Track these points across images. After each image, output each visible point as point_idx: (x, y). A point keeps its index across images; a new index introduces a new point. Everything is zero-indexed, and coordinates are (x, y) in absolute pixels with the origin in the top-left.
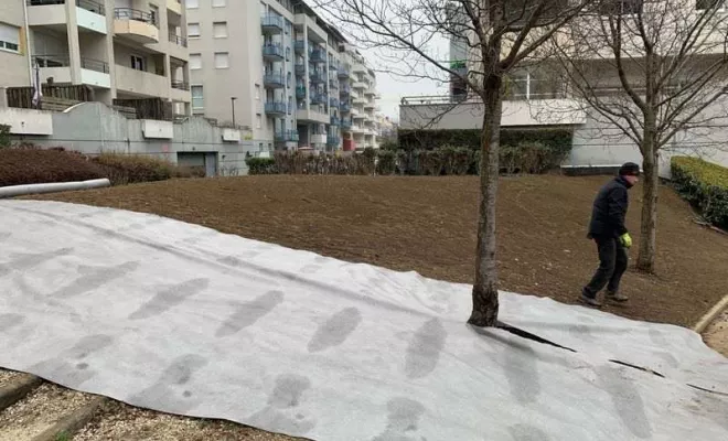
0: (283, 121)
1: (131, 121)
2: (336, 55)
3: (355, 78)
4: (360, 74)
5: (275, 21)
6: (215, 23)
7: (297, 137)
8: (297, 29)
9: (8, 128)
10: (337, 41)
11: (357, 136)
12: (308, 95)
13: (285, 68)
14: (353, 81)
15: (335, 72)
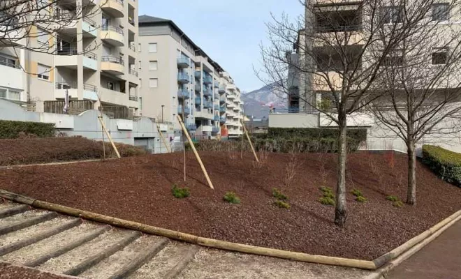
0: (187, 118)
1: (111, 120)
2: (218, 79)
3: (229, 93)
4: (231, 90)
5: (185, 61)
6: (150, 61)
7: (195, 127)
8: (197, 65)
10: (219, 71)
11: (229, 127)
12: (202, 103)
13: (190, 87)
14: (227, 94)
15: (217, 89)
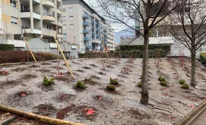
0: (88, 43)
1: (46, 43)
2: (103, 25)
3: (108, 31)
4: (109, 30)
5: (86, 16)
6: (70, 16)
7: (92, 47)
8: (93, 18)
9: (13, 45)
10: (103, 21)
11: (109, 47)
12: (95, 36)
13: (89, 28)
14: (108, 32)
15: (103, 29)
